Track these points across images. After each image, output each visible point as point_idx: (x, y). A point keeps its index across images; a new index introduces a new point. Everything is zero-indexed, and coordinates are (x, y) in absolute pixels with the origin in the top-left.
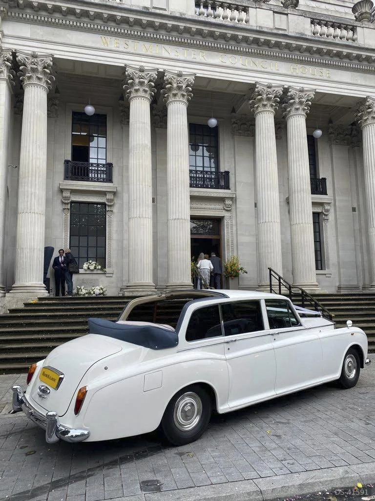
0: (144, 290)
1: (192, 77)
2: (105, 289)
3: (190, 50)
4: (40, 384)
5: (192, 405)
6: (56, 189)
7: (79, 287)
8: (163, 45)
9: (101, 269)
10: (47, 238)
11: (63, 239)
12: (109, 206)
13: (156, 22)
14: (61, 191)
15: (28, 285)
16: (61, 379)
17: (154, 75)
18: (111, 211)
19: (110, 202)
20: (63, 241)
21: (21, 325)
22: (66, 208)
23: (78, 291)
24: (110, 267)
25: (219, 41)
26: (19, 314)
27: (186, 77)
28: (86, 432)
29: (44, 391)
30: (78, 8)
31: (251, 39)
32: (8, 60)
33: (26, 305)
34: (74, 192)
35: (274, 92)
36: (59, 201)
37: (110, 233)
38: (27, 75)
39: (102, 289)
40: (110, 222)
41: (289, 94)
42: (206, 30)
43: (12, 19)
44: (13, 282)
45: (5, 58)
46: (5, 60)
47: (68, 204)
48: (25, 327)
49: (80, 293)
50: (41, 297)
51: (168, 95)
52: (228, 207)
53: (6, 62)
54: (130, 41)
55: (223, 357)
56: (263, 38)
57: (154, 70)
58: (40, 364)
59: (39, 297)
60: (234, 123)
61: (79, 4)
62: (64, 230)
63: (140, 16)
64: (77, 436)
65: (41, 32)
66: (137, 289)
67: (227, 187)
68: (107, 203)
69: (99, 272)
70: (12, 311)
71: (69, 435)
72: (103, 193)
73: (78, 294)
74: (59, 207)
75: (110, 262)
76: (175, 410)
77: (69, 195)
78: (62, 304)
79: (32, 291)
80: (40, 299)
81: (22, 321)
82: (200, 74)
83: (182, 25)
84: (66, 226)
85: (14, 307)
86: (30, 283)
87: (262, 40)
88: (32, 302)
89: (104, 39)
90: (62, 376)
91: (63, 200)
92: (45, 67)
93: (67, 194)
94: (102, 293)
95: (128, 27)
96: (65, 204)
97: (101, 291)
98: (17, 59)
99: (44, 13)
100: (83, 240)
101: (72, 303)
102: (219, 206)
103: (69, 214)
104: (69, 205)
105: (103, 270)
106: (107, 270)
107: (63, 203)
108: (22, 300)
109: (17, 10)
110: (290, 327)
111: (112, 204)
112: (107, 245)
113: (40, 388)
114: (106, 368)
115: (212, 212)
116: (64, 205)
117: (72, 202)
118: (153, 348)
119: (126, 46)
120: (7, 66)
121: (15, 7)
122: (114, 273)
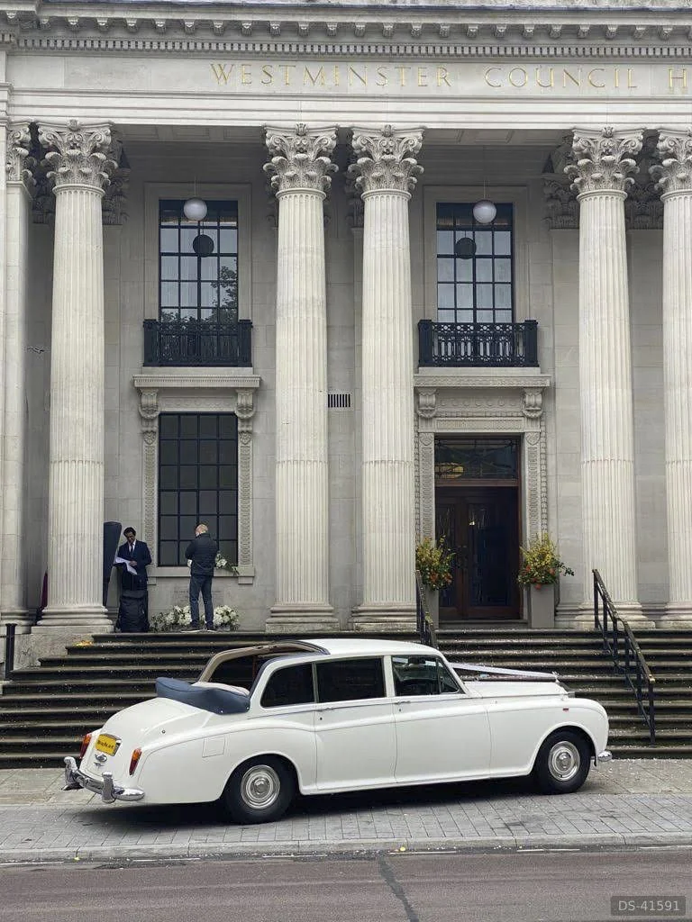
0: (306, 620)
1: (415, 134)
2: (234, 614)
3: (415, 67)
4: (96, 752)
5: (267, 781)
6: (126, 386)
7: (179, 609)
8: (350, 64)
9: (228, 568)
10: (109, 501)
11: (144, 501)
12: (243, 420)
13: (330, 23)
14: (139, 392)
15: (72, 610)
16: (119, 744)
17: (329, 140)
18: (248, 432)
19: (248, 412)
20: (144, 504)
21: (63, 689)
22: (149, 429)
23: (176, 618)
24: (246, 562)
25: (481, 41)
26: (59, 669)
27: (402, 136)
28: (141, 793)
29: (101, 759)
30: (160, 17)
31: (559, 29)
32: (22, 144)
33: (71, 650)
34: (163, 392)
35: (622, 145)
36: (134, 415)
37: (246, 483)
38: (62, 170)
39: (228, 613)
40: (247, 457)
41: (660, 145)
42: (444, 25)
43: (26, 52)
44: (45, 603)
45: (17, 141)
46: (15, 145)
47: (152, 420)
48: (71, 693)
49: (181, 621)
50: (99, 633)
51: (363, 179)
52: (532, 411)
53: (19, 149)
54: (275, 65)
55: (312, 728)
56: (585, 23)
57: (328, 129)
58: (95, 734)
59: (95, 634)
60: (552, 197)
61: (162, 9)
62: (144, 483)
63: (294, 15)
64: (131, 795)
65: (87, 71)
66: (291, 619)
67: (531, 360)
68: (238, 414)
69: (224, 574)
70: (45, 662)
71: (124, 794)
72: (232, 392)
73: (175, 624)
74: (133, 428)
75: (246, 550)
76: (243, 783)
77: (155, 401)
78: (137, 650)
79: (80, 621)
80: (97, 638)
81: (66, 682)
82: (434, 123)
83: (388, 22)
84: (149, 471)
85: (47, 654)
86: (77, 605)
87: (585, 29)
88: (81, 644)
89: (217, 69)
90: (119, 742)
91: (143, 414)
92: (95, 150)
93: (149, 400)
94: (229, 623)
95: (270, 38)
96: (148, 420)
97: (226, 619)
98: (40, 138)
99: (91, 34)
100: (188, 499)
101: (159, 648)
102: (511, 407)
103: (155, 444)
104: (156, 423)
105: (231, 571)
106: (242, 569)
107: (142, 418)
108: (62, 640)
109: (36, 34)
110: (438, 693)
111: (250, 415)
112: (239, 510)
113: (96, 756)
114: (164, 732)
115: (492, 424)
116: (144, 423)
117: (162, 414)
118: (218, 713)
119: (266, 78)
120: (20, 156)
121: (33, 29)
122: (258, 577)
